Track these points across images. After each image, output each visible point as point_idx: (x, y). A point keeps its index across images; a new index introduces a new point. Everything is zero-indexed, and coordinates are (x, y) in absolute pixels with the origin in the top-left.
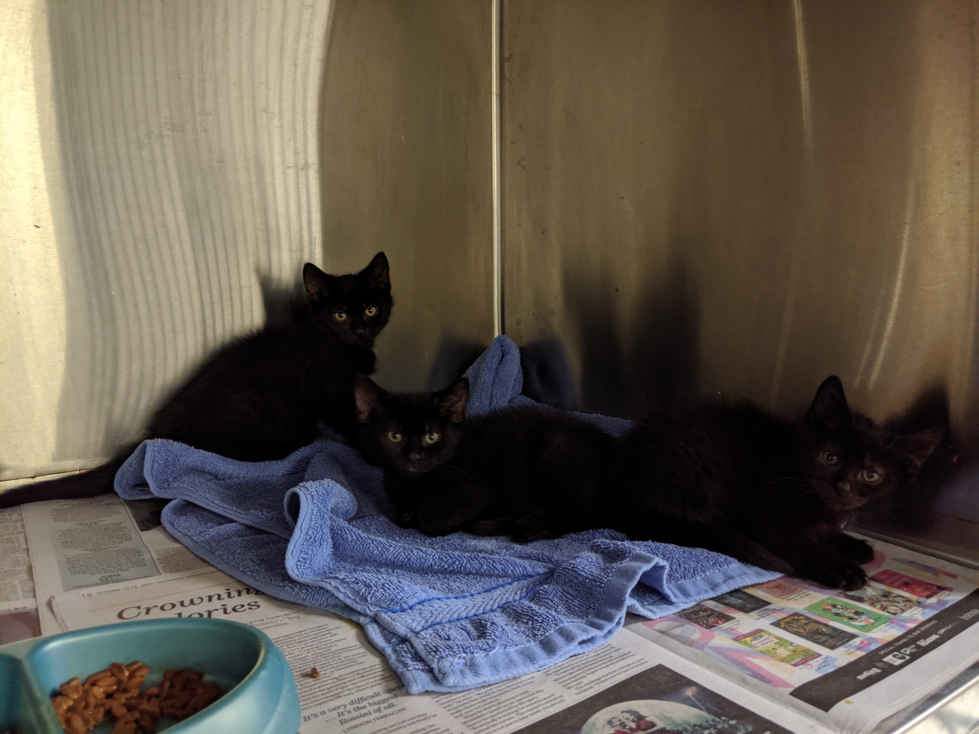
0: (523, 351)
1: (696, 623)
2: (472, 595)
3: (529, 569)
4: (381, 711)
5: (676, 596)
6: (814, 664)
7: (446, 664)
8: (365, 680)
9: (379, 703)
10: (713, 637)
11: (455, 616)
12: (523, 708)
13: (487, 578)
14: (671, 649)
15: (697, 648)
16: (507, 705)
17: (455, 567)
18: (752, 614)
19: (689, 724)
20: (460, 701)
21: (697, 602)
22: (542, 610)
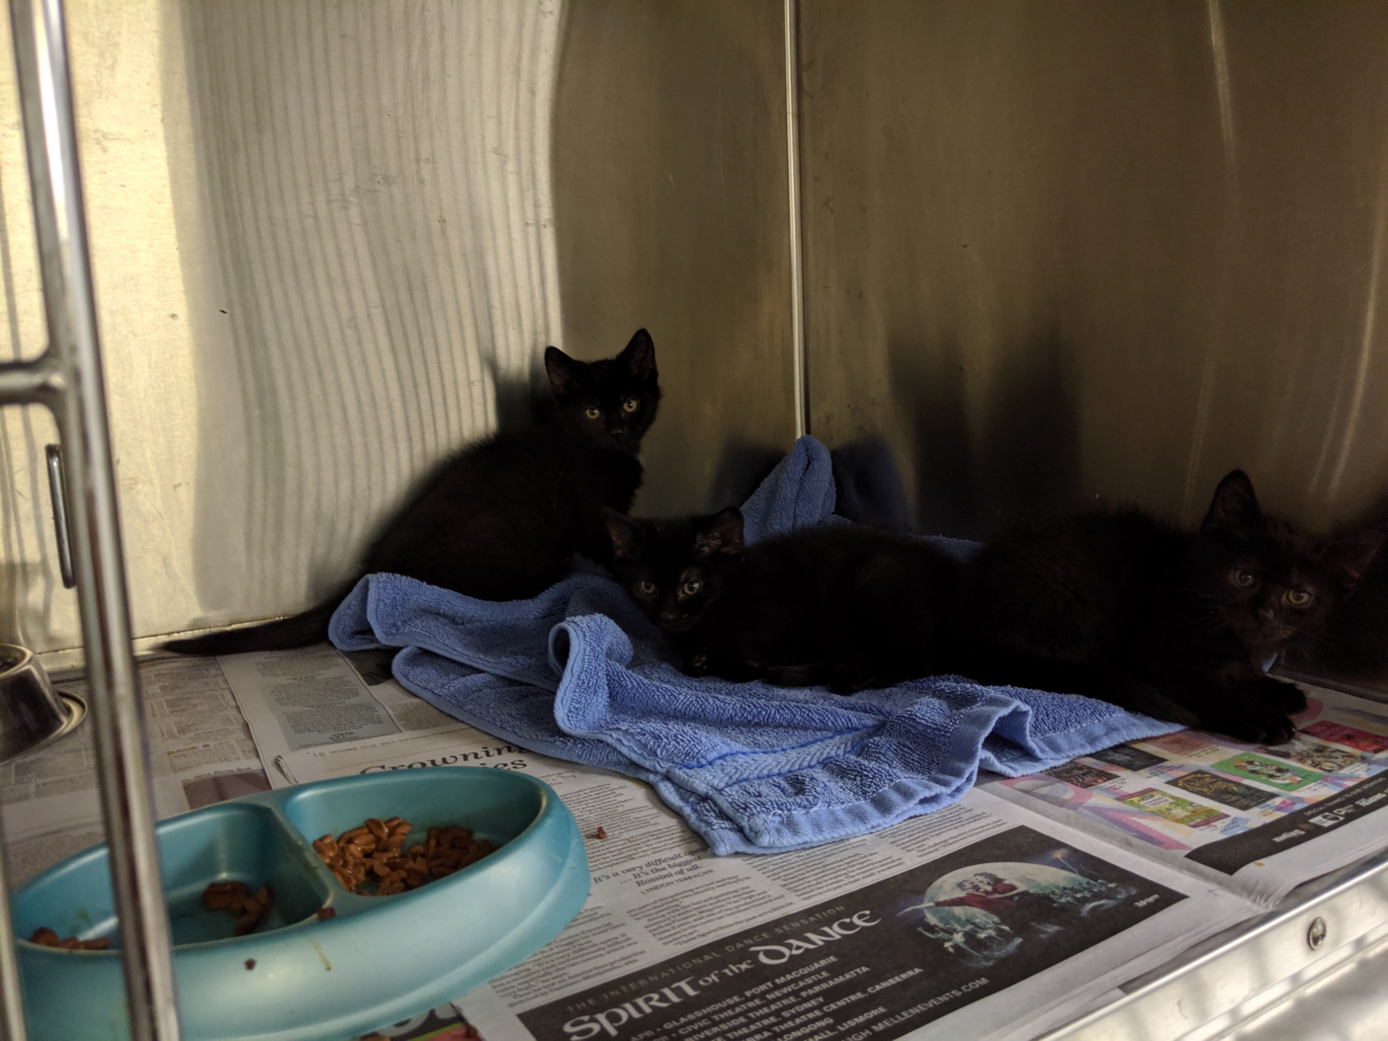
0: (835, 455)
1: (1068, 781)
2: (784, 750)
3: (855, 720)
4: (683, 873)
5: (1042, 751)
6: (1219, 826)
7: (758, 821)
8: (661, 842)
9: (680, 865)
10: (1090, 797)
11: (765, 772)
12: (854, 871)
13: (801, 732)
14: (1036, 811)
15: (1069, 808)
16: (835, 868)
17: (761, 719)
18: (1142, 772)
19: (1058, 887)
20: (777, 864)
21: (1071, 759)
22: (873, 765)
